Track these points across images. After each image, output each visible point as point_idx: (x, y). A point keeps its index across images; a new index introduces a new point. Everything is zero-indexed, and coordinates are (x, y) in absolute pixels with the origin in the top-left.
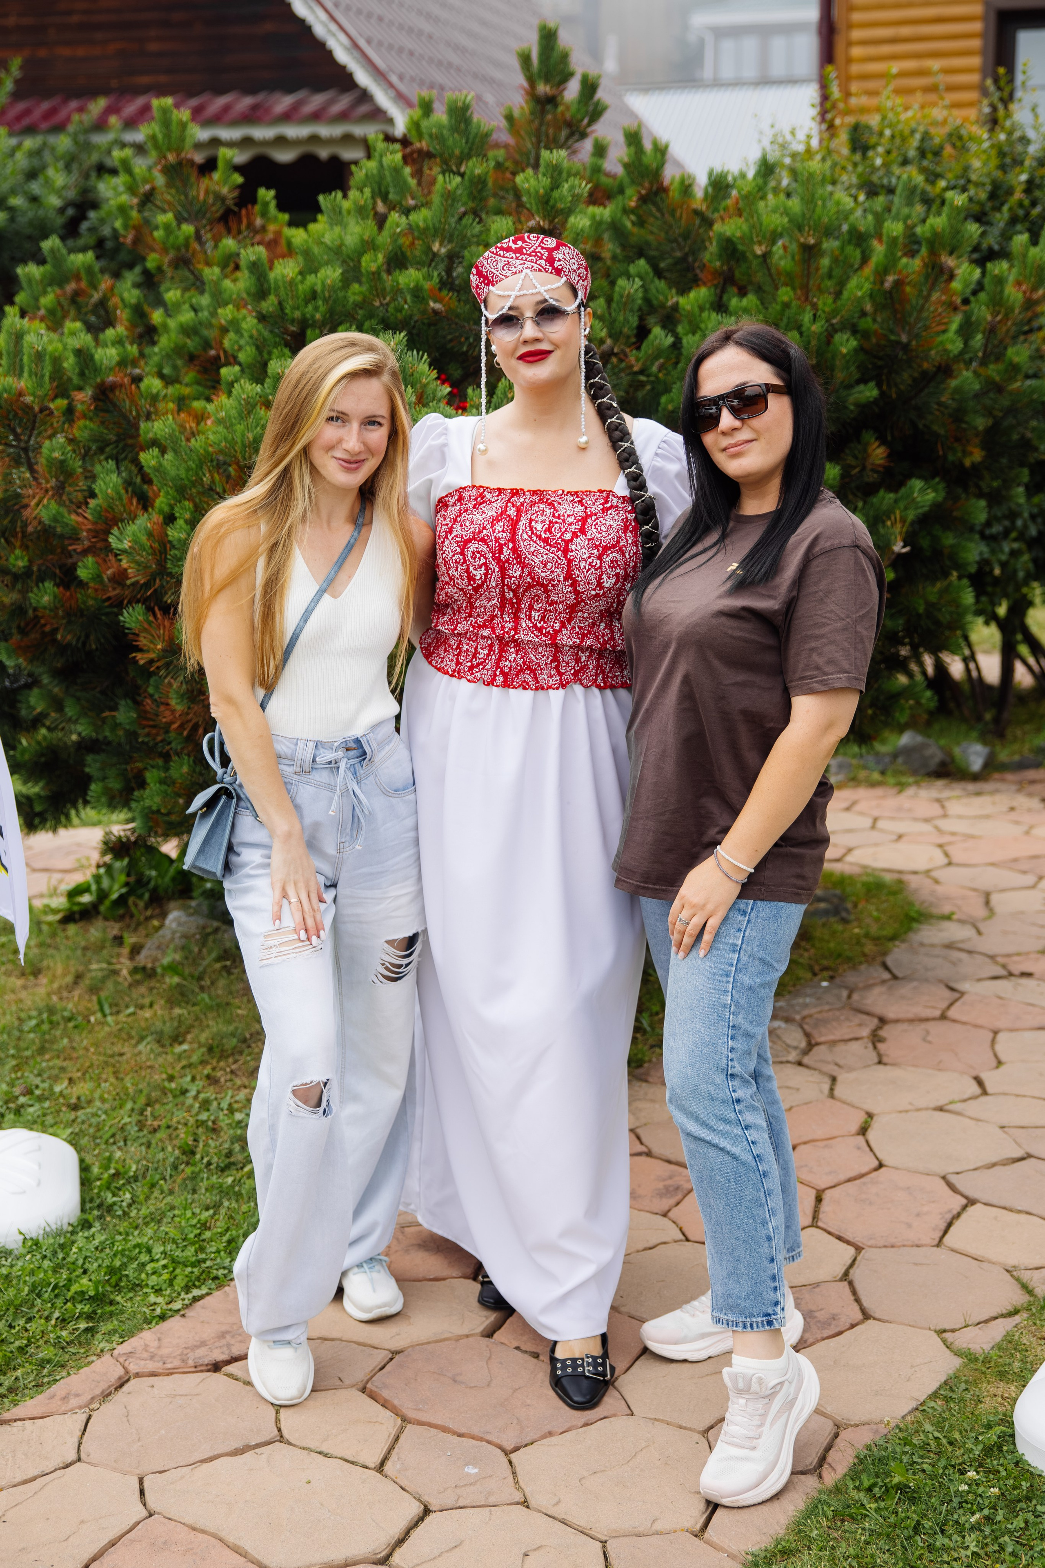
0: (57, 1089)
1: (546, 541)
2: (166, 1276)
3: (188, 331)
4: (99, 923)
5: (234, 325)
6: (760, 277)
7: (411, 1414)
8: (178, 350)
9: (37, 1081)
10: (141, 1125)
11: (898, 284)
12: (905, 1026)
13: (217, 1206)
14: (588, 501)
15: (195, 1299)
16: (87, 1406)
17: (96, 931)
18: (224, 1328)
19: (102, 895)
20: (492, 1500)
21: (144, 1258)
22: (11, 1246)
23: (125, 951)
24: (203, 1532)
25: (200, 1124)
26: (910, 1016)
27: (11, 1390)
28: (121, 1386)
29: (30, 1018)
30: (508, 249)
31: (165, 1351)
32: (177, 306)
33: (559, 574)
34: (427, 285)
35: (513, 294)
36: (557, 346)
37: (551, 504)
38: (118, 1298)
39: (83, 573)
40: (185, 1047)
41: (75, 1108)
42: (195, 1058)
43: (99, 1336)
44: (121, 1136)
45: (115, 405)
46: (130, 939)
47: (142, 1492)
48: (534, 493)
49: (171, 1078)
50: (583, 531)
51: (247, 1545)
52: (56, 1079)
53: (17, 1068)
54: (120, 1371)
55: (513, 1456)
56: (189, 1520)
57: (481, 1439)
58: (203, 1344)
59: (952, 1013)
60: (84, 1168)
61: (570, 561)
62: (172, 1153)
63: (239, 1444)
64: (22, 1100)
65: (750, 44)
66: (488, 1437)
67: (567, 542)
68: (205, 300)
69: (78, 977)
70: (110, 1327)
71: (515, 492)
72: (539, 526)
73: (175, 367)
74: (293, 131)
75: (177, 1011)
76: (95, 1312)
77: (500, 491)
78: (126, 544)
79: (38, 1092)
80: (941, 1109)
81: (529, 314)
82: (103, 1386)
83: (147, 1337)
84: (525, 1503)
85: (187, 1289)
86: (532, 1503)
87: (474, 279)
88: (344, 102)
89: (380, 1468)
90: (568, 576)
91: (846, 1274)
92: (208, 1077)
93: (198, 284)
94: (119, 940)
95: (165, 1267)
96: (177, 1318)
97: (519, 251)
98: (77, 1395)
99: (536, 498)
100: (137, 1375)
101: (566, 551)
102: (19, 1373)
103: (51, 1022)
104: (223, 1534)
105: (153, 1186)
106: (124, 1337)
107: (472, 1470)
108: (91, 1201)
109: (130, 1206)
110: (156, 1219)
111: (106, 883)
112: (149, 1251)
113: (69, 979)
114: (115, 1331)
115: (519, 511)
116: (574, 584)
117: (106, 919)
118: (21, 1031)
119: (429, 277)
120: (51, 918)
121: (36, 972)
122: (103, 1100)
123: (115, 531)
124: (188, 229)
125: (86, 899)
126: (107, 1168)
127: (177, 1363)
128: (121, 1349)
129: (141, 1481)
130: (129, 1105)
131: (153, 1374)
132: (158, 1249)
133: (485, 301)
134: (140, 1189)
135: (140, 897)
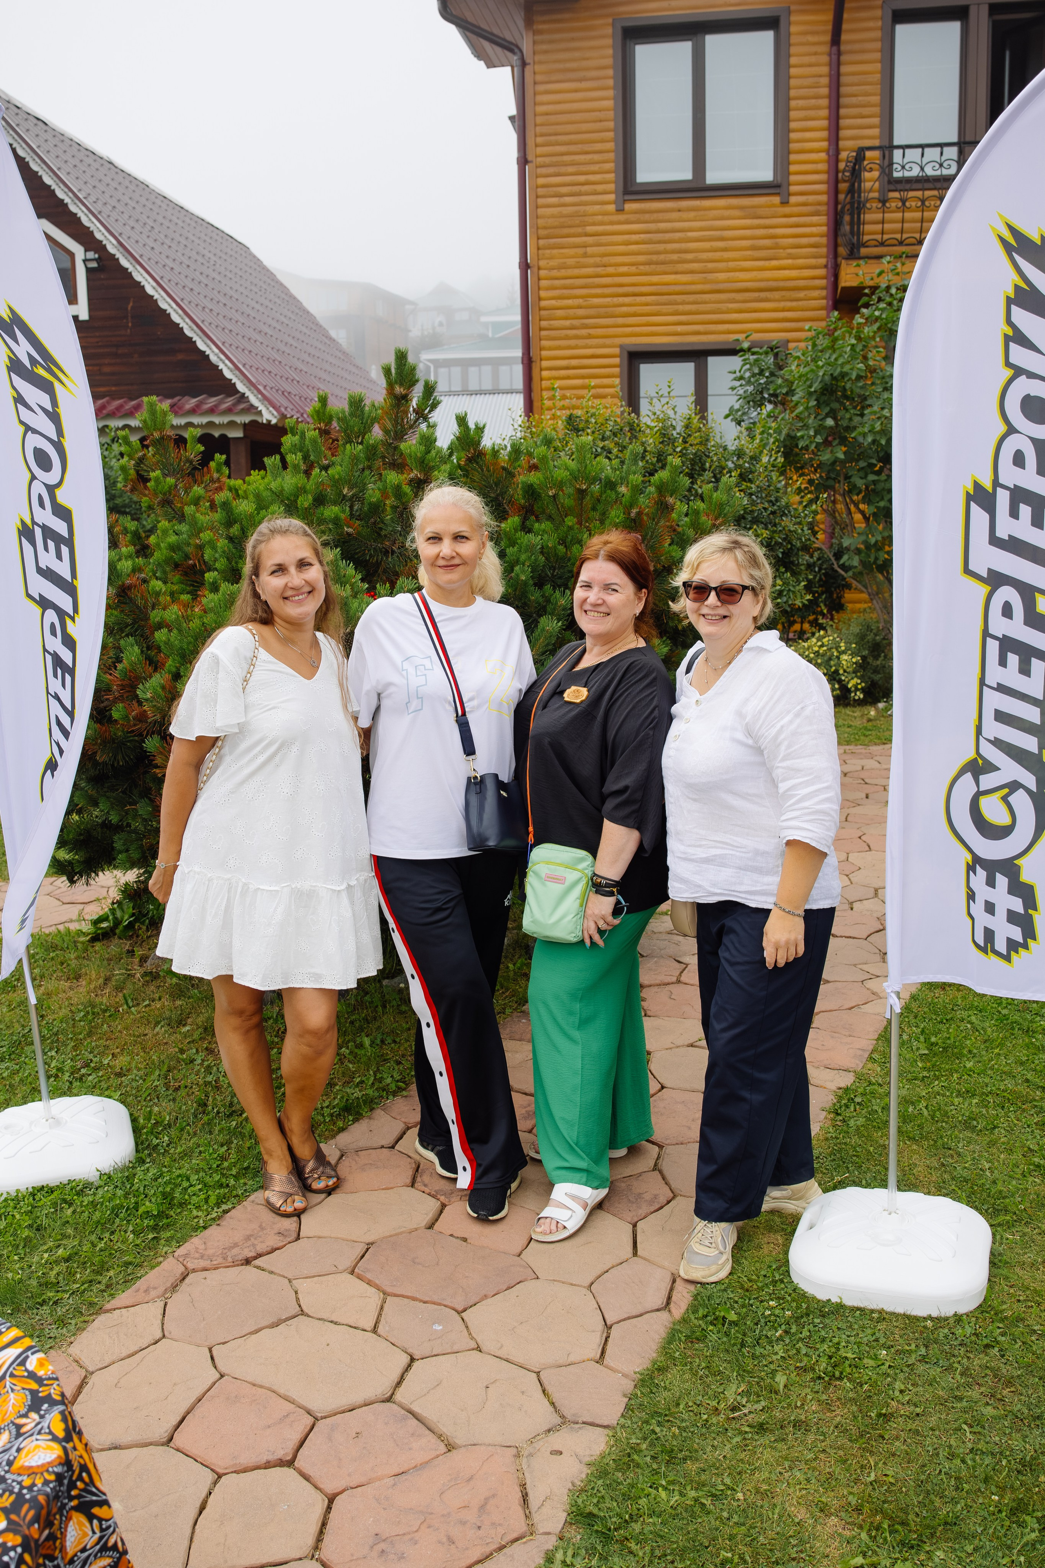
0: (105, 1062)
2: (203, 1197)
4: (117, 941)
7: (389, 1290)
9: (91, 1056)
10: (167, 1086)
12: (655, 989)
13: (229, 1143)
15: (226, 1212)
16: (163, 1295)
17: (115, 947)
18: (248, 1233)
19: (117, 922)
20: (456, 1348)
21: (185, 1184)
22: (91, 1179)
23: (136, 960)
24: (261, 1387)
25: (207, 1084)
26: (658, 982)
27: (108, 1286)
28: (184, 1279)
29: (79, 1011)
31: (210, 1252)
38: (172, 1213)
40: (188, 1028)
41: (120, 1075)
43: (162, 1242)
44: (155, 1095)
46: (138, 952)
47: (212, 1358)
49: (182, 1051)
51: (294, 1395)
52: (103, 1055)
53: (75, 1048)
54: (182, 1269)
55: (463, 1314)
56: (249, 1379)
57: (440, 1304)
58: (236, 1245)
59: (683, 979)
60: (134, 1121)
62: (191, 1105)
63: (274, 1319)
64: (82, 1071)
66: (445, 1303)
69: (107, 980)
70: (169, 1234)
75: (178, 1002)
76: (157, 1225)
79: (92, 1065)
80: (692, 1045)
82: (171, 1280)
83: (195, 1243)
84: (479, 1349)
85: (218, 1205)
86: (484, 1348)
88: (230, 402)
89: (375, 1330)
91: (656, 1165)
92: (207, 1049)
94: (131, 953)
95: (200, 1190)
96: (214, 1227)
98: (155, 1288)
100: (194, 1271)
102: (112, 1273)
103: (93, 1013)
104: (275, 1388)
105: (182, 1130)
106: (181, 1242)
107: (438, 1327)
108: (142, 1143)
109: (168, 1145)
110: (186, 1154)
111: (118, 914)
112: (188, 1179)
113: (101, 981)
114: (172, 1237)
120: (83, 939)
122: (138, 1069)
125: (106, 924)
126: (149, 1120)
127: (220, 1260)
128: (181, 1251)
129: (210, 1350)
130: (156, 1072)
131: (205, 1269)
132: (194, 1178)
134: (173, 1132)
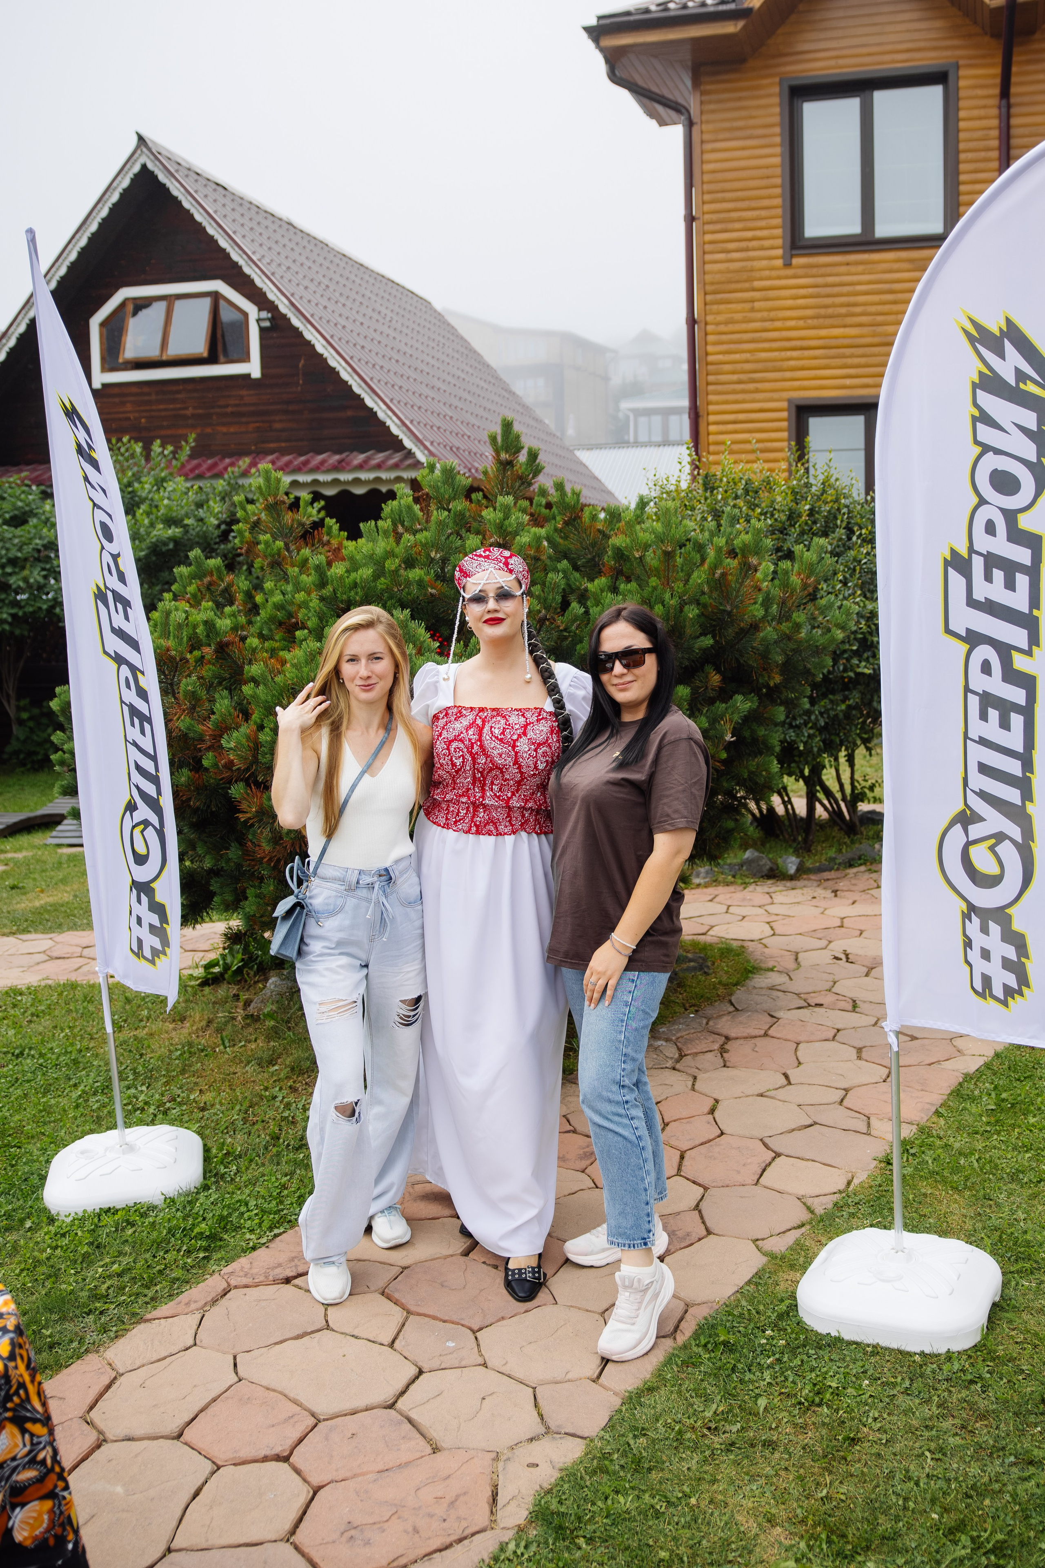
0: (192, 1097)
1: (501, 740)
2: (257, 1221)
3: (279, 607)
4: (225, 986)
5: (305, 604)
6: (638, 571)
7: (413, 1308)
8: (272, 619)
9: (179, 1092)
10: (245, 1120)
11: (724, 575)
12: (741, 1041)
13: (292, 1174)
14: (528, 715)
15: (276, 1236)
16: (202, 1308)
17: (222, 991)
18: (293, 1255)
19: (227, 967)
20: (463, 1363)
21: (243, 1209)
22: (156, 1203)
23: (241, 1004)
24: (274, 1390)
25: (284, 1119)
26: (745, 1035)
27: (152, 1299)
28: (225, 1294)
29: (177, 1050)
30: (480, 556)
31: (254, 1271)
32: (271, 592)
33: (510, 761)
34: (426, 578)
35: (482, 582)
36: (508, 616)
37: (504, 717)
38: (226, 1237)
39: (205, 763)
40: (276, 1067)
41: (203, 1109)
42: (282, 1075)
43: (212, 1262)
44: (231, 1129)
45: (229, 655)
46: (244, 996)
47: (235, 1365)
48: (494, 710)
49: (266, 1089)
50: (525, 734)
51: (302, 1399)
52: (191, 1090)
53: (167, 1083)
54: (225, 1285)
55: (478, 1334)
56: (264, 1383)
57: (458, 1324)
58: (280, 1265)
59: (770, 1032)
60: (206, 1150)
61: (516, 753)
62: (265, 1138)
63: (300, 1332)
64: (168, 1105)
65: (657, 420)
66: (463, 1322)
67: (515, 741)
68: (289, 588)
69: (210, 1022)
70: (219, 1256)
71: (482, 710)
72: (496, 731)
73: (270, 630)
74: (364, 476)
75: (272, 1043)
76: (209, 1246)
77: (472, 709)
78: (232, 745)
79: (179, 1100)
80: (761, 1095)
81: (491, 594)
82: (213, 1295)
83: (243, 1262)
84: (485, 1365)
85: (271, 1229)
86: (489, 1364)
87: (457, 574)
88: (397, 457)
89: (392, 1345)
90: (516, 762)
91: (697, 1205)
92: (290, 1087)
93: (286, 578)
94: (236, 997)
95: (256, 1215)
96: (264, 1248)
97: (487, 557)
98: (195, 1302)
99: (495, 713)
100: (236, 1287)
101: (514, 747)
102: (158, 1287)
103: (190, 1053)
104: (287, 1392)
105: (251, 1161)
106: (229, 1261)
107: (451, 1344)
108: (210, 1171)
109: (236, 1174)
110: (253, 1182)
111: (229, 960)
112: (247, 1204)
113: (204, 1023)
114: (223, 1258)
115: (484, 721)
116: (520, 767)
117: (229, 983)
118: (171, 1059)
119: (428, 573)
120: (193, 983)
121: (183, 1019)
122: (221, 1104)
123: (225, 736)
124: (280, 544)
125: (216, 970)
126: (222, 1150)
127: (262, 1278)
128: (226, 1270)
129: (235, 1358)
130: (238, 1107)
131: (246, 1286)
132: (252, 1203)
133: (464, 588)
134: (243, 1163)
135: (251, 968)
